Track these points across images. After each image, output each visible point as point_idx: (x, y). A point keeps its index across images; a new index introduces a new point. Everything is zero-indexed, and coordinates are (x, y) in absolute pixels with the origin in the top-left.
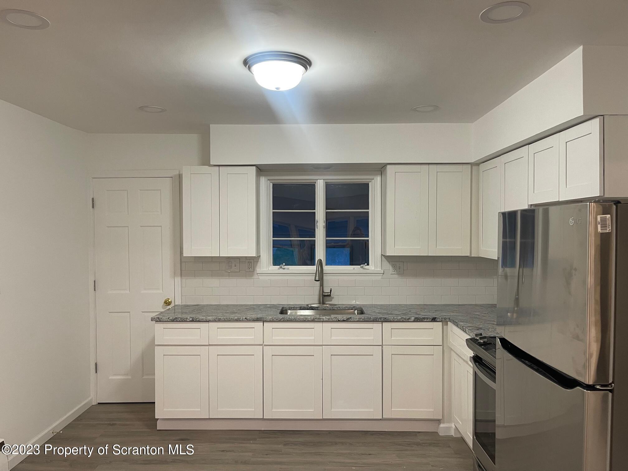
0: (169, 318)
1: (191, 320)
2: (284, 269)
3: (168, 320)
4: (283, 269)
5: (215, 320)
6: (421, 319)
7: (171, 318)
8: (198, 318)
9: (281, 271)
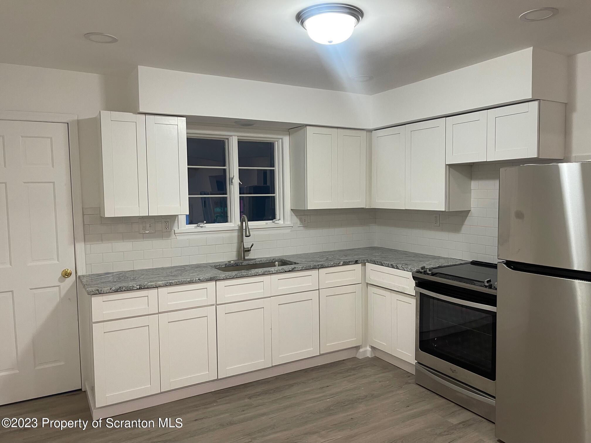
0: (111, 288)
1: (138, 288)
2: (202, 227)
3: (111, 291)
4: (200, 227)
5: (166, 285)
6: (347, 262)
7: (114, 288)
8: (146, 285)
9: (199, 229)
